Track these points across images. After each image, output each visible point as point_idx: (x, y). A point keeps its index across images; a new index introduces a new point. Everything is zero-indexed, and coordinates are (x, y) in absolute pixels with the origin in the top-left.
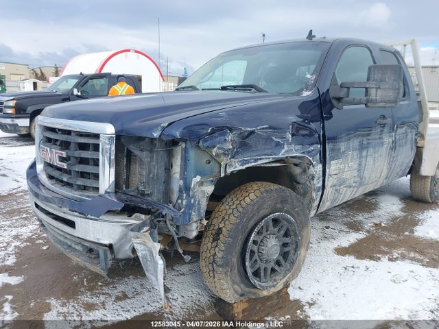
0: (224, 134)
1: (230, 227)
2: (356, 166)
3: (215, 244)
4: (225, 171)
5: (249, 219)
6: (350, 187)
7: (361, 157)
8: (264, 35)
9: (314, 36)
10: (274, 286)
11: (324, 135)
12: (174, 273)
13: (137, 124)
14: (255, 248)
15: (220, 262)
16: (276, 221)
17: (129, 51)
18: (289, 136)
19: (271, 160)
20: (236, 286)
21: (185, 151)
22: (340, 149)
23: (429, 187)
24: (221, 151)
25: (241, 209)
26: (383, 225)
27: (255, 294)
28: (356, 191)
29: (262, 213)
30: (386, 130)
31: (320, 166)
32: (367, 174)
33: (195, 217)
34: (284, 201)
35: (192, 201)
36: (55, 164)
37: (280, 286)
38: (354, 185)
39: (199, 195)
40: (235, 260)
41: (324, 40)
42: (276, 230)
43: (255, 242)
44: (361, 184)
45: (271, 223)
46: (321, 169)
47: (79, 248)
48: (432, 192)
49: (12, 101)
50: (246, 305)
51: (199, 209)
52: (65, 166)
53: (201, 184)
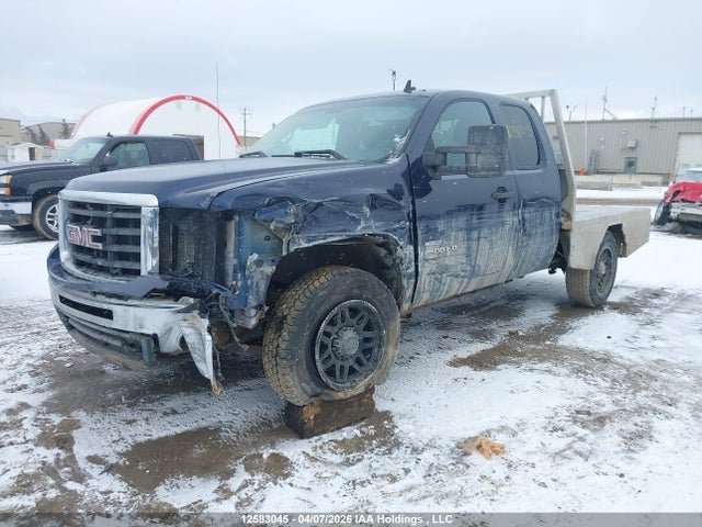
0: (286, 206)
1: (294, 313)
2: (462, 250)
3: (278, 334)
4: (288, 250)
5: (318, 306)
6: (457, 276)
7: (469, 239)
8: (394, 73)
9: (414, 89)
10: (352, 388)
11: (414, 212)
12: (236, 388)
13: (182, 195)
14: (328, 341)
15: (283, 354)
16: (354, 311)
17: (183, 97)
18: (367, 210)
19: (345, 237)
20: (304, 384)
21: (239, 225)
22: (437, 228)
23: (588, 285)
24: (281, 225)
25: (308, 294)
26: (521, 333)
27: (327, 395)
28: (468, 284)
29: (334, 299)
30: (507, 206)
31: (411, 248)
32: (481, 261)
33: (252, 301)
34: (362, 286)
35: (249, 282)
36: (87, 246)
37: (360, 387)
38: (462, 274)
39: (257, 277)
40: (302, 353)
41: (424, 94)
42: (355, 321)
43: (327, 334)
44: (473, 274)
45: (347, 314)
46: (412, 252)
47: (117, 343)
48: (592, 292)
49: (5, 177)
50: (318, 410)
51: (257, 292)
52: (100, 246)
53: (259, 263)
